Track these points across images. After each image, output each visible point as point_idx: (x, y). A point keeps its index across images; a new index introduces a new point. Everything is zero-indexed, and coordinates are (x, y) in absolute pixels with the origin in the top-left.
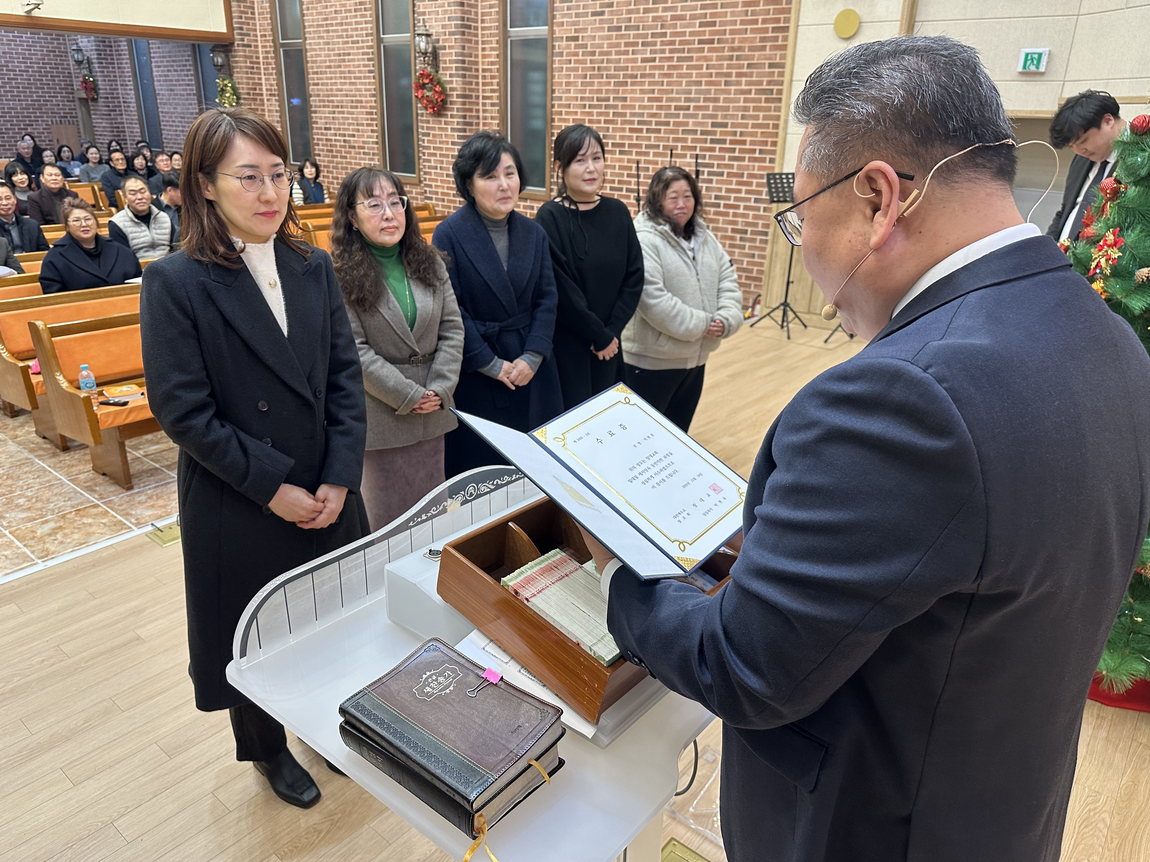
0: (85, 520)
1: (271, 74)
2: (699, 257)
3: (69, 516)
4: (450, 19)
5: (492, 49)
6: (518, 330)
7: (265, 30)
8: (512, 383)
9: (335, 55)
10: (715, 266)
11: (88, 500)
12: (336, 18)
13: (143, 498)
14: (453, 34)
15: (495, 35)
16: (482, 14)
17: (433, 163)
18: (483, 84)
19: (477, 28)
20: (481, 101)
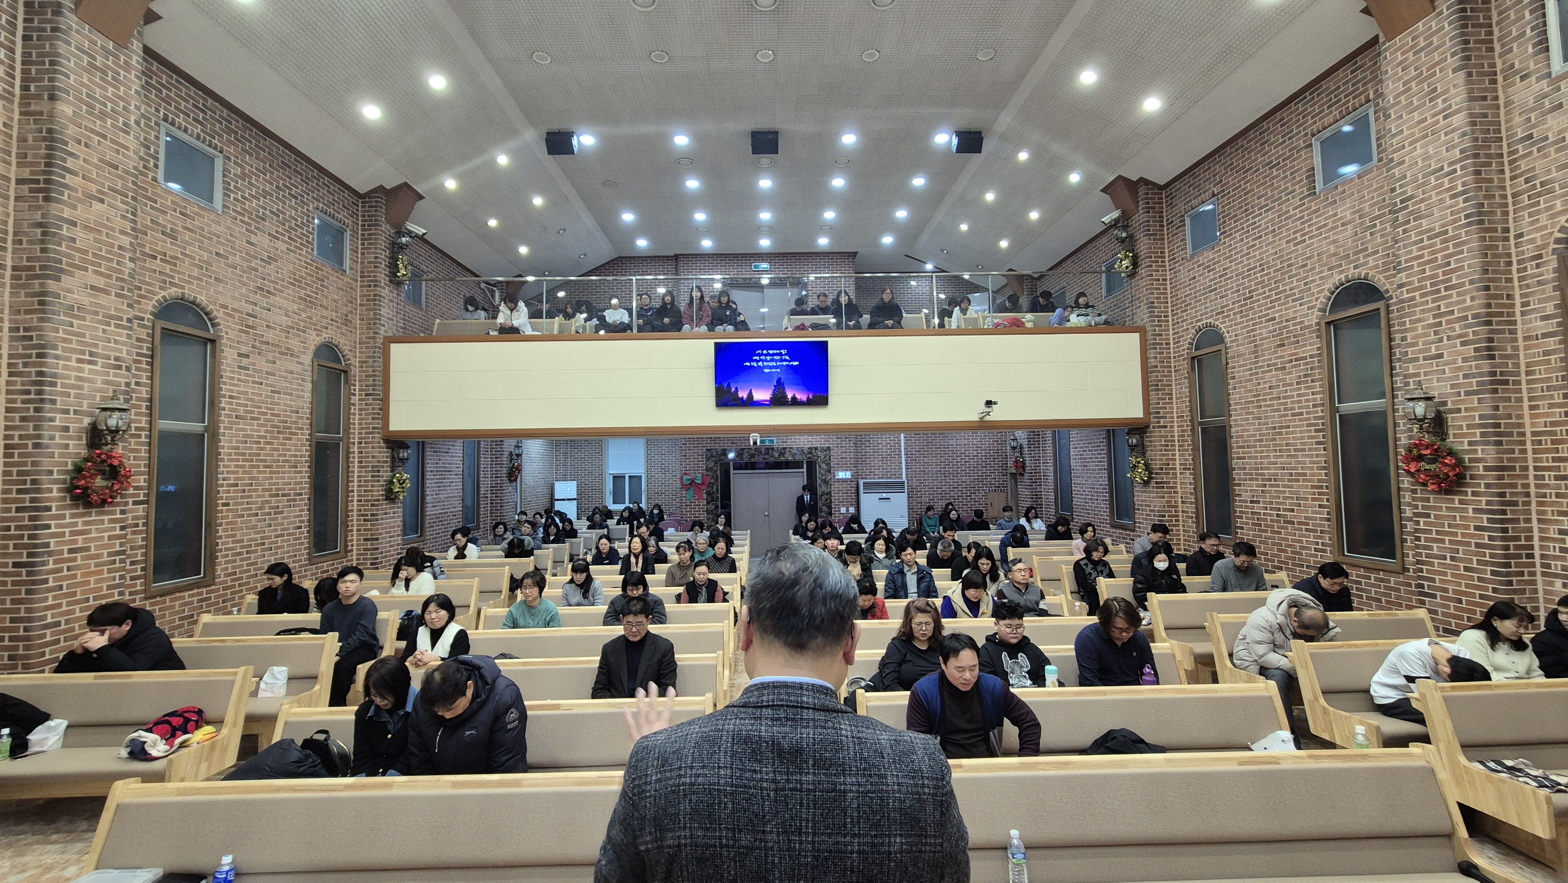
1: (1187, 450)
4: (1467, 376)
7: (1182, 412)
14: (1475, 393)
15: (1560, 388)
16: (1528, 365)
17: (1435, 551)
18: (1535, 451)
19: (1519, 383)
20: (1531, 472)
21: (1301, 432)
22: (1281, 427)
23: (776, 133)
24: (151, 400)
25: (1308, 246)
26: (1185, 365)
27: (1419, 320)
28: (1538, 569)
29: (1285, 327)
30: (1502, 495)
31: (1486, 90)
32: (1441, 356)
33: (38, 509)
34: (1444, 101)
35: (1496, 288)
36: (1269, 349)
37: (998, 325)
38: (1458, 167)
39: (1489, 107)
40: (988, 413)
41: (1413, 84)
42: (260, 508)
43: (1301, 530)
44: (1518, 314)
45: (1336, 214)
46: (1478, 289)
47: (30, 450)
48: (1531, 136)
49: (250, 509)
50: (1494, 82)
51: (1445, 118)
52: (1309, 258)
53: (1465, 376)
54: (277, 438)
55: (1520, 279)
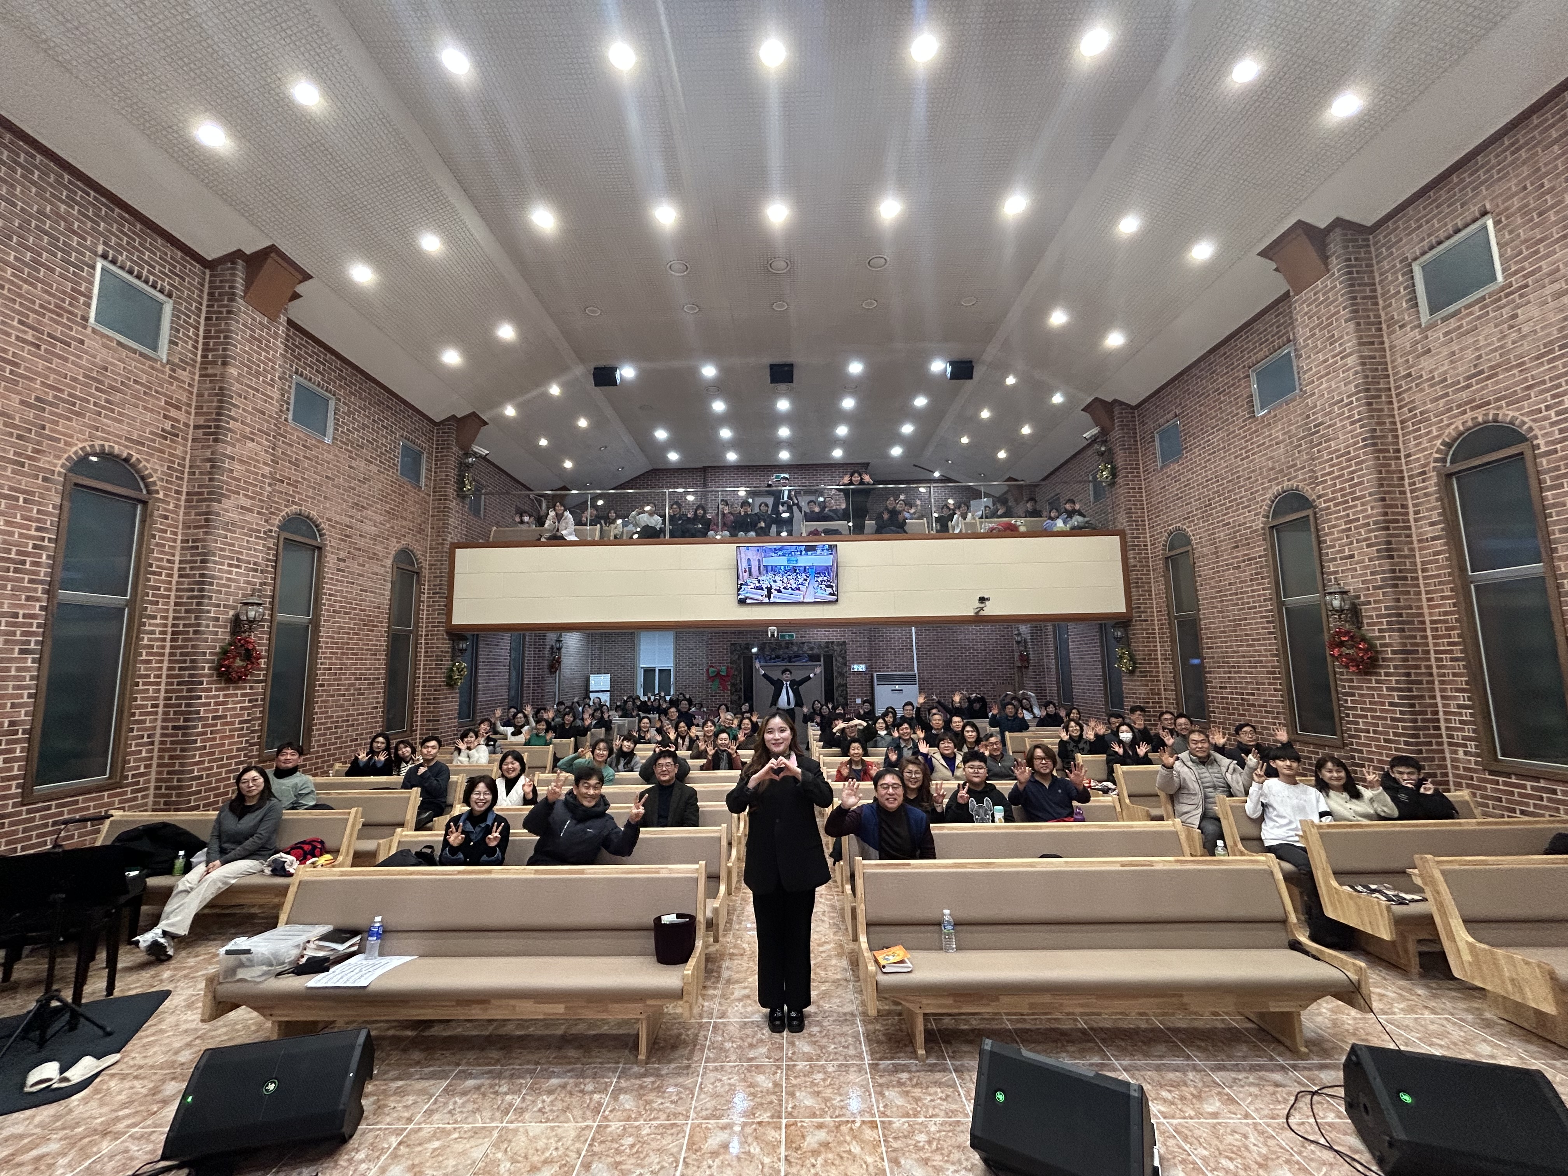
1: (1166, 642)
5: (1443, 598)
7: (1160, 607)
9: (1229, 621)
12: (1230, 590)
14: (1380, 588)
15: (1449, 582)
16: (1423, 563)
17: (1361, 726)
18: (1434, 637)
19: (1417, 579)
20: (1433, 656)
21: (1256, 623)
22: (1240, 620)
23: (791, 366)
24: (273, 597)
25: (1251, 461)
26: (1161, 564)
27: (1334, 526)
28: (1445, 739)
29: (1239, 531)
30: (1409, 675)
31: (1373, 336)
32: (1352, 556)
33: (193, 683)
34: (1340, 345)
35: (1392, 499)
36: (1226, 550)
37: (992, 529)
38: (1354, 399)
39: (1376, 350)
40: (982, 609)
41: (1317, 331)
42: (347, 690)
43: (1261, 712)
44: (1412, 520)
45: (1271, 435)
46: (1376, 500)
47: (191, 636)
48: (1410, 375)
49: (339, 690)
50: (1380, 330)
51: (1342, 359)
52: (1253, 471)
53: (1372, 574)
54: (362, 630)
55: (1412, 491)
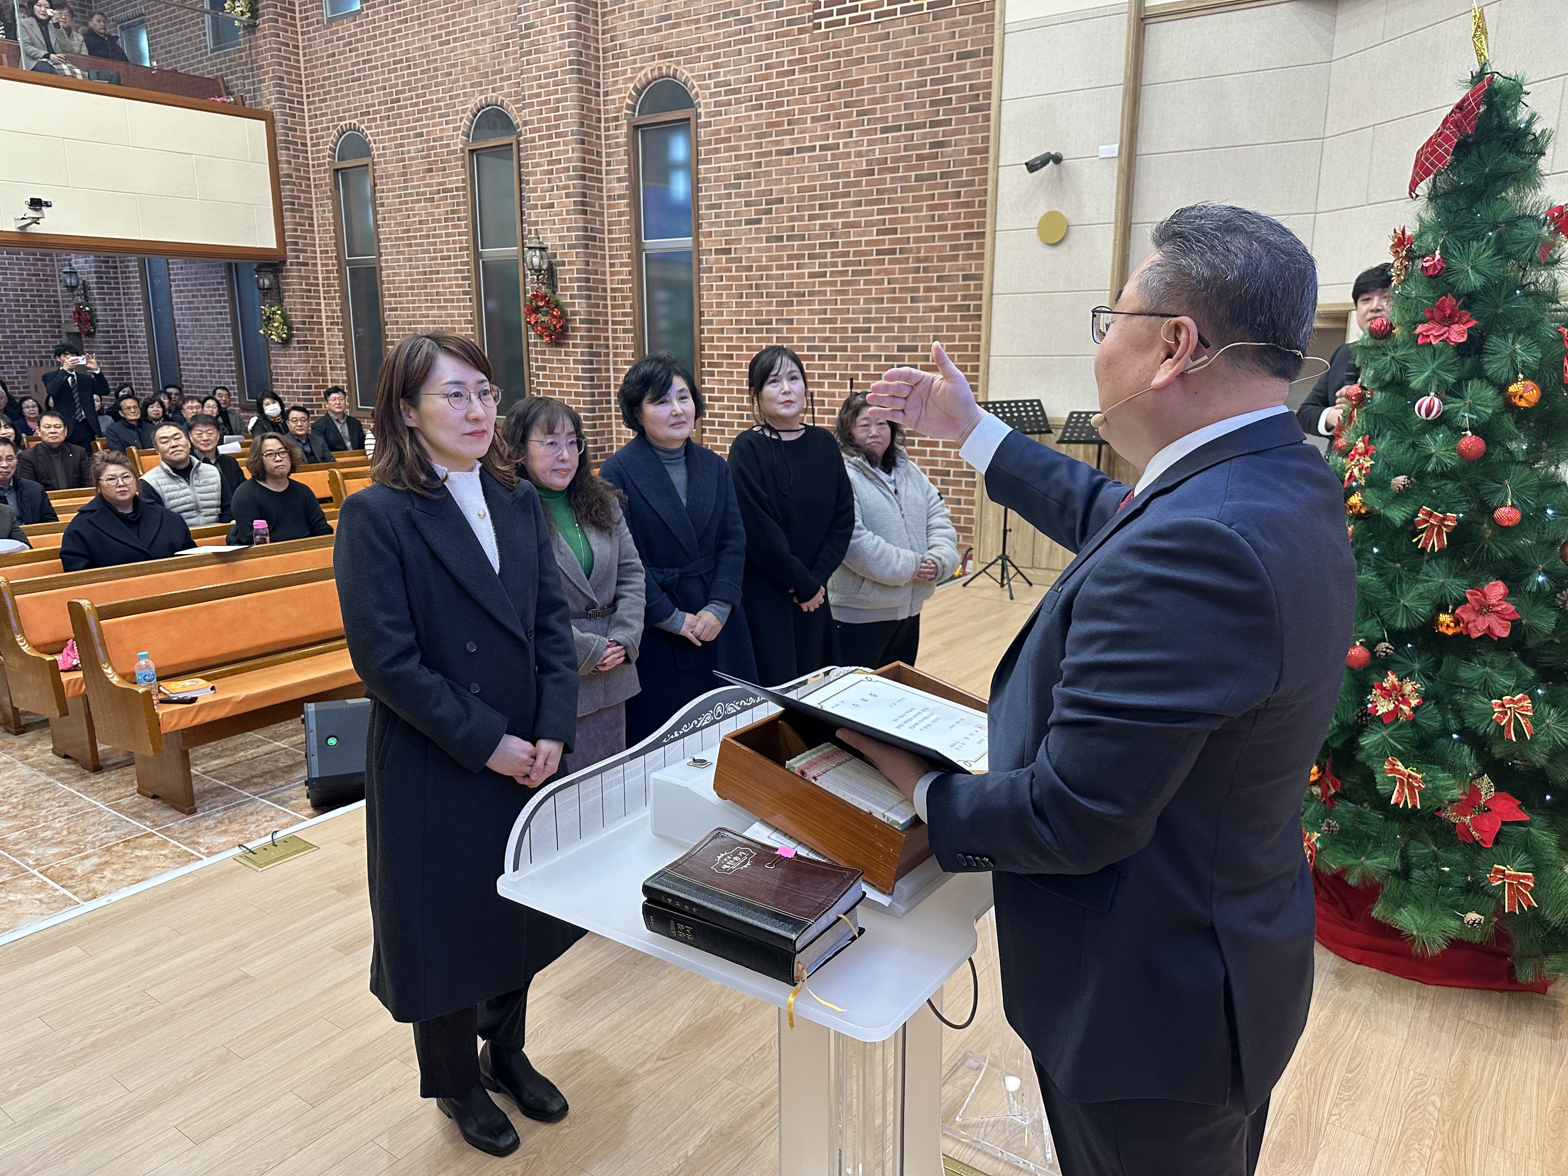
0: (138, 853)
1: (334, 298)
2: (902, 490)
3: (115, 848)
4: (569, 229)
5: (622, 265)
6: (700, 576)
7: (326, 245)
8: (698, 638)
9: (418, 274)
10: (921, 499)
11: (138, 829)
12: (421, 230)
13: (211, 822)
14: (574, 246)
15: (627, 248)
16: (609, 223)
18: (612, 307)
19: (604, 240)
20: (610, 326)
21: (450, 279)
22: (431, 273)
26: (327, 178)
29: (433, 148)
30: (591, 346)
32: (552, 205)
35: (590, 143)
36: (416, 172)
40: (35, 221)
44: (604, 172)
46: (576, 141)
55: (606, 138)
